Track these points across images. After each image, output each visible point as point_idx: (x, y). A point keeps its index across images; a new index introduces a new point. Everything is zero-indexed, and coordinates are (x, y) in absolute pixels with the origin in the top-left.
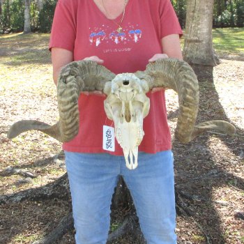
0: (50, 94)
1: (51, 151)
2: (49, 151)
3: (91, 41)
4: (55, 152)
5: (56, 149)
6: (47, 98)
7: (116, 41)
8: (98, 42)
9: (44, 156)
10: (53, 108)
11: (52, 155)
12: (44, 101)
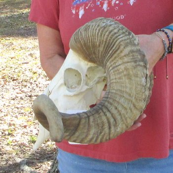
0: (16, 77)
1: (17, 154)
2: (14, 154)
3: (74, 12)
4: (22, 156)
5: (23, 152)
6: (12, 83)
7: (105, 7)
8: (81, 12)
9: (7, 160)
10: (19, 95)
11: (18, 160)
12: (8, 87)
